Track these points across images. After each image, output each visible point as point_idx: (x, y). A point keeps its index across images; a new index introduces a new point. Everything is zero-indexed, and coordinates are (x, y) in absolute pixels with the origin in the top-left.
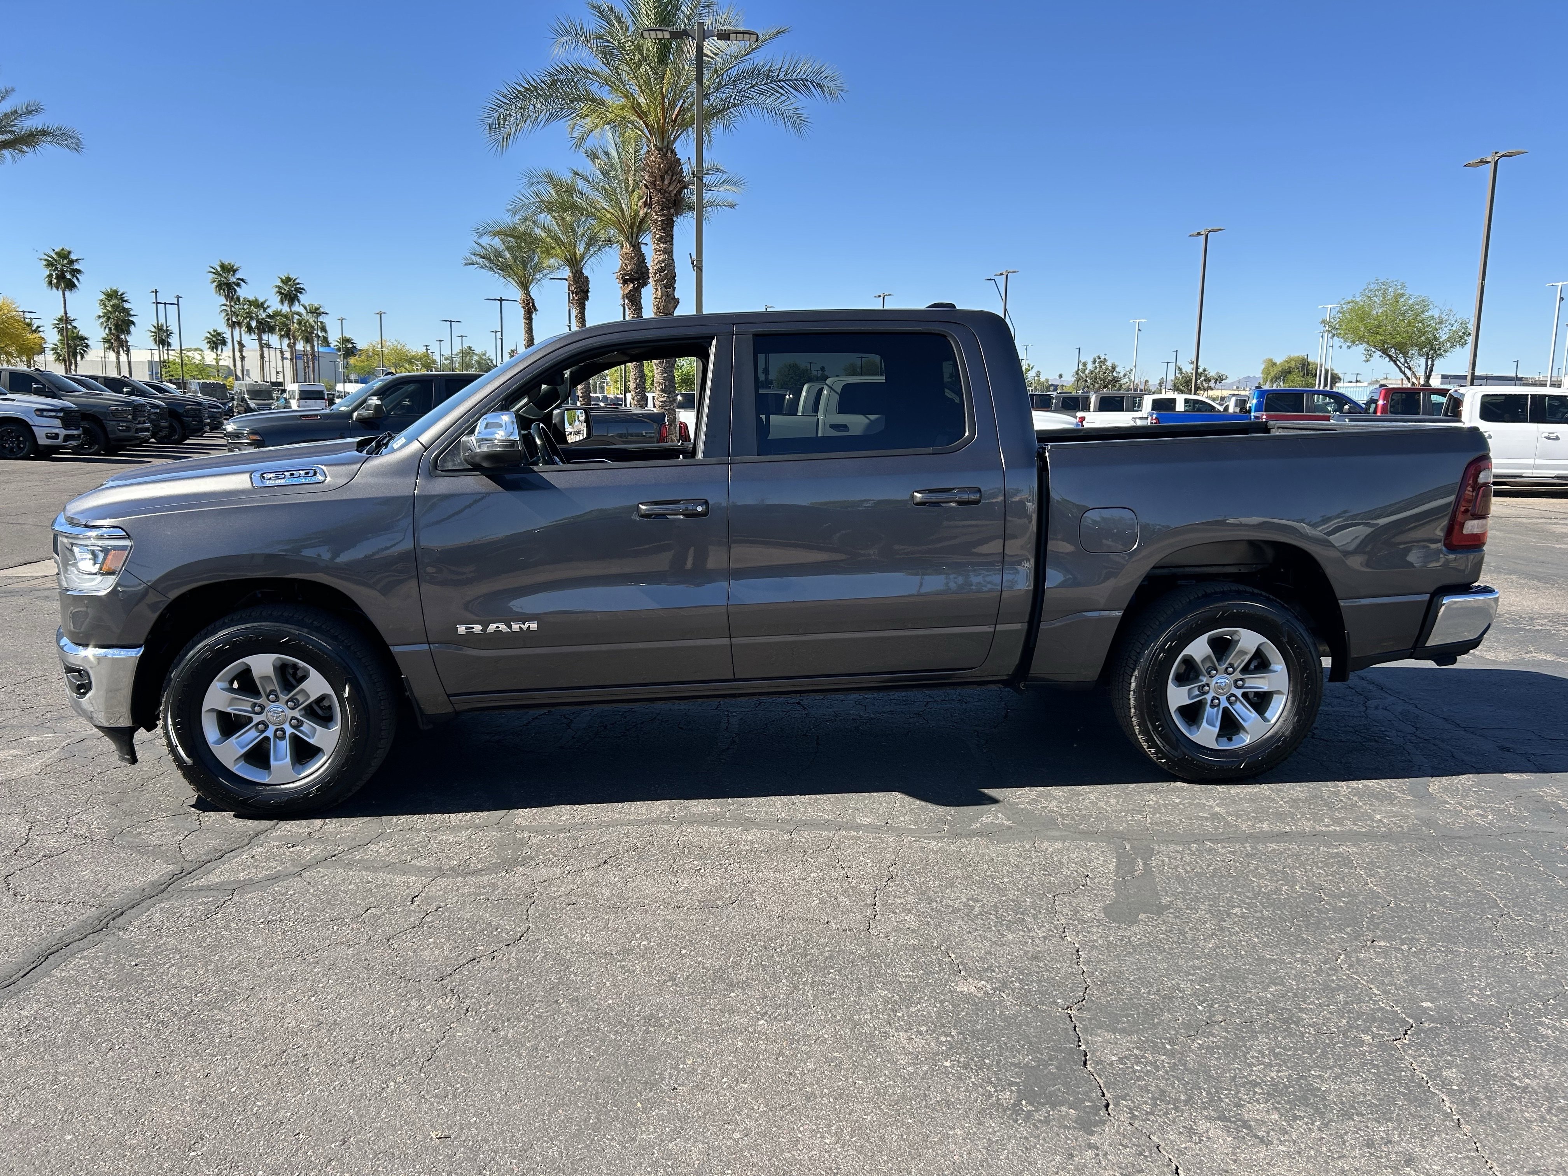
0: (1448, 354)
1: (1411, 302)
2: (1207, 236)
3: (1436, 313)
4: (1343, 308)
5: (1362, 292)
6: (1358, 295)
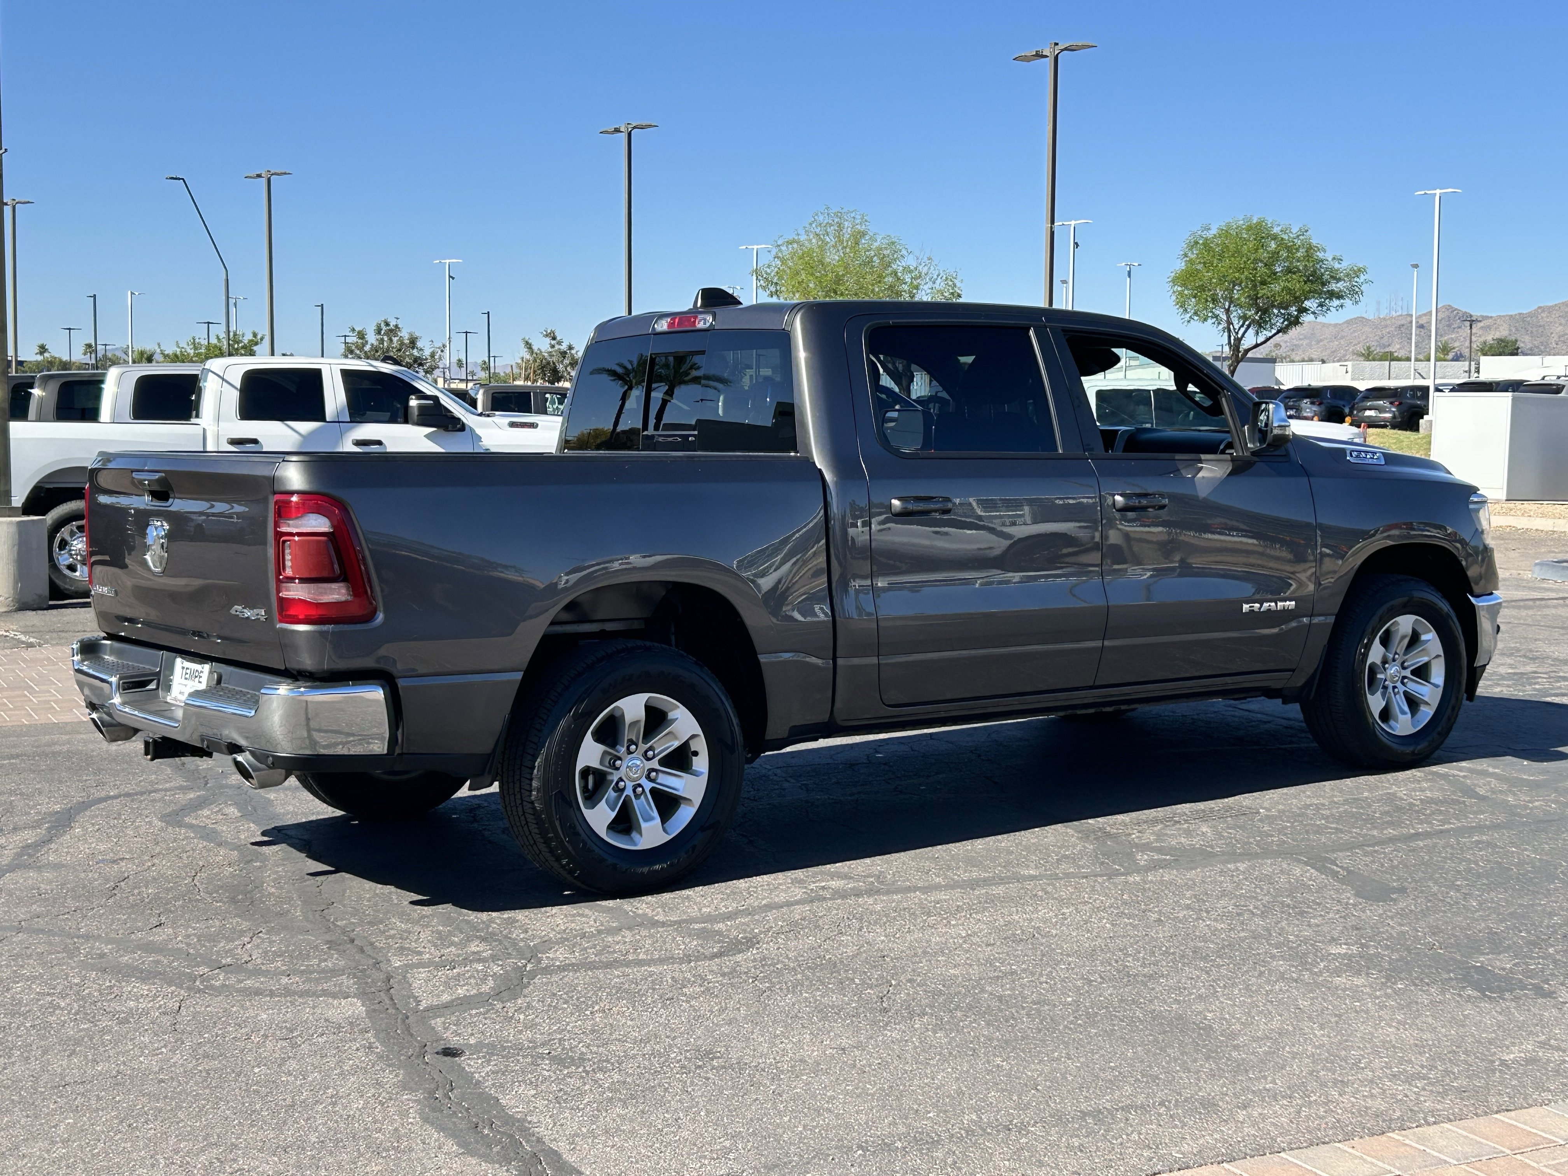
1: (876, 244)
3: (911, 262)
4: (780, 250)
5: (808, 226)
6: (802, 232)
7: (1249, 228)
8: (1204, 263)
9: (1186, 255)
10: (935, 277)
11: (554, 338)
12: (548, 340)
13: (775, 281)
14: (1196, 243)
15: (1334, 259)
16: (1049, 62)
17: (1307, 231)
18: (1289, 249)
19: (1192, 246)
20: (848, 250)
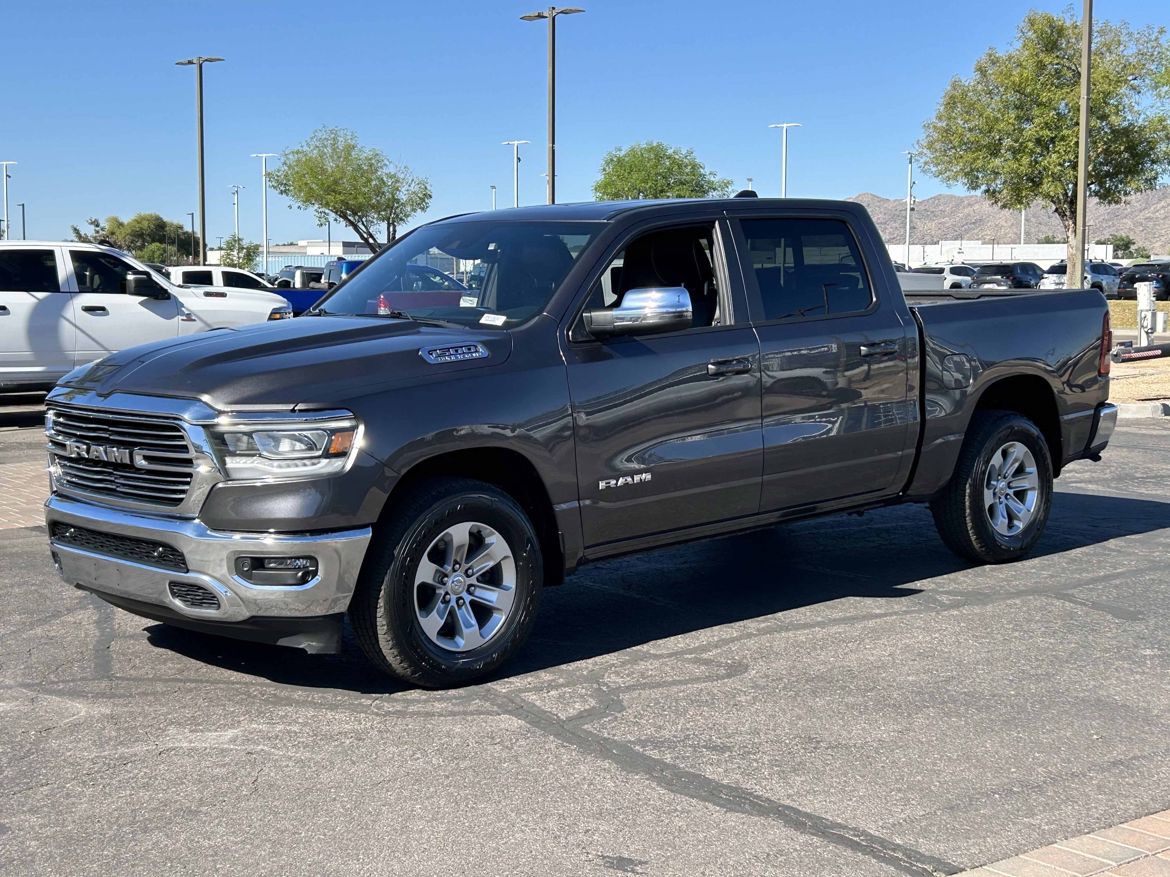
0: (409, 219)
1: (364, 155)
2: (201, 66)
3: (392, 170)
4: (288, 159)
5: (309, 140)
6: (304, 144)
7: (651, 149)
8: (619, 176)
9: (604, 170)
10: (410, 181)
11: (97, 226)
12: (93, 227)
13: (285, 182)
14: (612, 160)
15: (710, 174)
16: (548, 22)
17: (692, 153)
18: (680, 166)
19: (609, 163)
20: (342, 159)
